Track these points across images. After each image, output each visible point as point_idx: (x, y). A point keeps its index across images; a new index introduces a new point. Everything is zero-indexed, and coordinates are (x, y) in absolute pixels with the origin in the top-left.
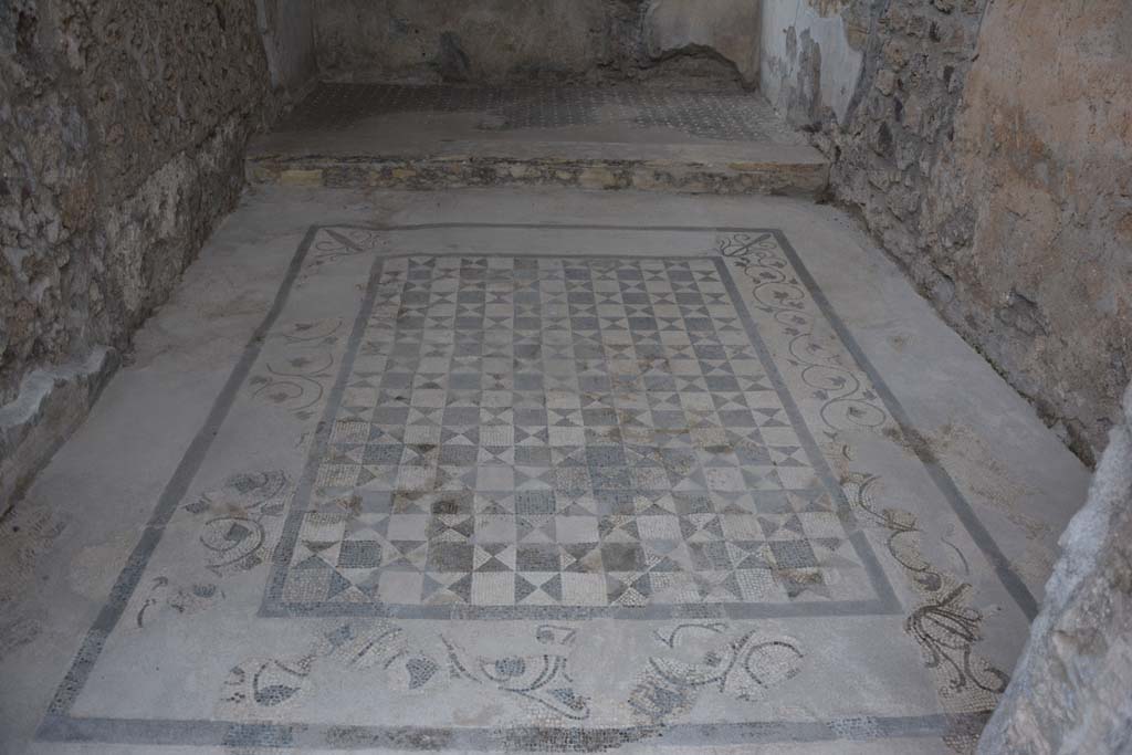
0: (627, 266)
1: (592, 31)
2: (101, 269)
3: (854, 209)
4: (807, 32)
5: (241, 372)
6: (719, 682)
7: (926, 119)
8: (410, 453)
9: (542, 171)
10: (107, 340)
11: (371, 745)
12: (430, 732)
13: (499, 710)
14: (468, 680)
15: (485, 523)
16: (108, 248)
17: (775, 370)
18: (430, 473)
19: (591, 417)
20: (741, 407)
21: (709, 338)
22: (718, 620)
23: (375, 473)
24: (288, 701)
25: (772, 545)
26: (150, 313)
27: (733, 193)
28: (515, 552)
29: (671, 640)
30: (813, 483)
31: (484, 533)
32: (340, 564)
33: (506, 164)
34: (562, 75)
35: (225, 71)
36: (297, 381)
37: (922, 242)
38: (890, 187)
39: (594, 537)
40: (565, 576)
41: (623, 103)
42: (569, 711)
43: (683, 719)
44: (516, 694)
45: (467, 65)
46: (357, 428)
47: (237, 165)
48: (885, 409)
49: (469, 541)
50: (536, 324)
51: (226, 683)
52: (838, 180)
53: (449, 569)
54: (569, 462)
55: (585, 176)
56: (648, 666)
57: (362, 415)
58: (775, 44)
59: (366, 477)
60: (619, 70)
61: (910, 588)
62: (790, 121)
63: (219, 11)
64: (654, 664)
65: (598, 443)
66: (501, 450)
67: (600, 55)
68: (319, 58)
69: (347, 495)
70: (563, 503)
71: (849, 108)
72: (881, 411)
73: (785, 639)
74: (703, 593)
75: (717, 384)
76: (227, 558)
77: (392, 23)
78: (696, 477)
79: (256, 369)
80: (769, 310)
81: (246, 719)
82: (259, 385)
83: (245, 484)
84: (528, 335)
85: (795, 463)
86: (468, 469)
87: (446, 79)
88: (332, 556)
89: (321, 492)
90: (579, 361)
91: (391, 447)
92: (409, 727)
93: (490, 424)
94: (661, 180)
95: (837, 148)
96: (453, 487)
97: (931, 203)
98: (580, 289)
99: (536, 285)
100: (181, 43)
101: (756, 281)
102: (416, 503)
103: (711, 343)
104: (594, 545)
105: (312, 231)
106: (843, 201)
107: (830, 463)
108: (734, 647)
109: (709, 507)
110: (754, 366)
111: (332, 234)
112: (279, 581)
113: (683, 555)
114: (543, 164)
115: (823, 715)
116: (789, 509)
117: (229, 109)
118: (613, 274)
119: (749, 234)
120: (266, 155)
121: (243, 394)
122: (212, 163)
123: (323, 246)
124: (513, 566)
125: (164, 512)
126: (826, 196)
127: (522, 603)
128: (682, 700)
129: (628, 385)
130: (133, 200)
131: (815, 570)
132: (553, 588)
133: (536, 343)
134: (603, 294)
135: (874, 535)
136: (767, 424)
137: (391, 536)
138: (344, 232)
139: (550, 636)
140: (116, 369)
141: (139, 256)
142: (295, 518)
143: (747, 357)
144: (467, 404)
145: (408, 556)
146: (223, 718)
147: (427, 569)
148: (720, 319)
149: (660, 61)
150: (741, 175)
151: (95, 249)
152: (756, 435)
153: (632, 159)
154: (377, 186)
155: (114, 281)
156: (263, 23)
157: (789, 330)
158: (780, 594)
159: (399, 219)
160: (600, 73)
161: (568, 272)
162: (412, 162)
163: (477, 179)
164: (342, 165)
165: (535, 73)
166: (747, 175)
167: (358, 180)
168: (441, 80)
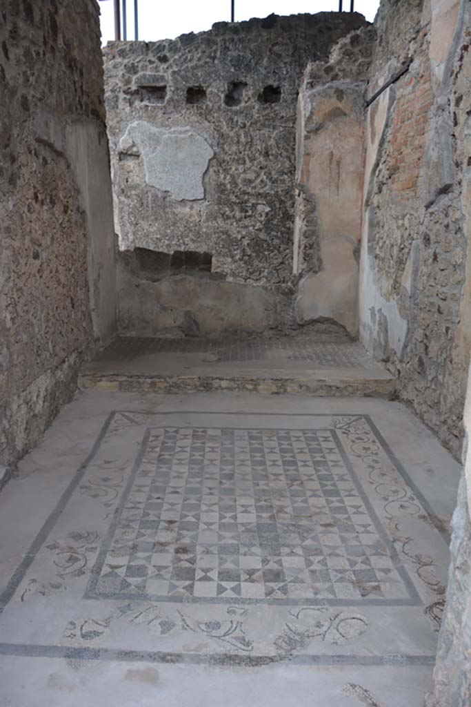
0: (282, 434)
1: (266, 310)
2: (7, 426)
3: (409, 403)
4: (380, 310)
5: (75, 483)
6: (322, 636)
7: (439, 353)
8: (163, 524)
9: (238, 385)
10: (6, 464)
11: (140, 660)
12: (170, 655)
13: (206, 646)
14: (191, 631)
15: (201, 558)
16: (11, 417)
17: (361, 487)
18: (174, 534)
19: (260, 509)
20: (342, 505)
21: (326, 470)
22: (323, 607)
23: (145, 533)
24: (98, 638)
25: (354, 571)
26: (27, 452)
27: (342, 396)
28: (217, 573)
29: (298, 615)
30: (378, 541)
31: (201, 564)
32: (126, 576)
33: (218, 380)
34: (250, 334)
35: (72, 329)
36: (105, 488)
37: (442, 418)
38: (425, 390)
39: (259, 566)
40: (243, 584)
41: (283, 348)
42: (243, 647)
43: (302, 652)
44: (215, 638)
45: (198, 328)
46: (136, 512)
47: (74, 379)
48: (420, 506)
49: (193, 566)
50: (232, 463)
51: (66, 629)
52: (401, 388)
53: (182, 579)
54: (248, 531)
55: (261, 387)
56: (286, 628)
57: (138, 505)
58: (365, 316)
59: (140, 535)
60: (281, 331)
61: (428, 593)
62: (374, 357)
63: (72, 300)
64: (288, 626)
65: (263, 521)
66: (212, 524)
67: (271, 323)
68: (118, 324)
69: (131, 543)
70: (243, 550)
71: (403, 349)
72: (417, 506)
73: (359, 616)
74: (316, 593)
75: (327, 493)
76: (67, 571)
77: (159, 306)
78: (315, 539)
79: (83, 481)
80: (359, 456)
81: (76, 646)
82: (85, 490)
83: (77, 537)
84: (227, 469)
85: (368, 532)
86: (194, 533)
87: (186, 335)
88: (122, 572)
89: (117, 542)
90: (255, 482)
91: (154, 521)
92: (159, 652)
93: (206, 511)
94: (303, 389)
95: (399, 370)
96: (186, 541)
97: (445, 397)
98: (257, 446)
99: (232, 443)
100: (54, 315)
101: (353, 442)
102: (167, 548)
103: (326, 473)
104: (259, 570)
105: (113, 413)
106: (403, 399)
107: (388, 532)
108: (331, 619)
109: (321, 553)
110: (350, 485)
111: (123, 415)
112: (94, 582)
113: (306, 575)
114: (238, 381)
115: (377, 653)
116: (364, 554)
117: (73, 349)
118: (275, 438)
119: (350, 417)
120: (89, 373)
121: (76, 494)
122: (62, 376)
123: (119, 422)
124: (216, 579)
125: (35, 547)
126: (394, 397)
127: (220, 596)
128: (302, 644)
129: (281, 494)
130: (25, 393)
131: (377, 584)
132: (236, 590)
133: (232, 472)
134: (268, 448)
135: (410, 568)
136: (355, 513)
137: (152, 563)
138: (130, 415)
139: (234, 612)
140: (9, 479)
141: (25, 422)
142: (103, 554)
143: (345, 480)
144: (194, 502)
145: (162, 573)
146: (65, 645)
147: (171, 579)
148: (332, 461)
149: (303, 326)
150: (346, 386)
151: (6, 416)
152: (349, 518)
153: (287, 378)
154: (148, 392)
155: (12, 434)
156: (92, 305)
157: (370, 466)
158: (357, 595)
159: (159, 409)
160: (271, 332)
161: (250, 437)
162: (167, 379)
163: (202, 388)
164: (130, 379)
165: (235, 332)
166: (350, 386)
167: (138, 388)
168: (184, 336)
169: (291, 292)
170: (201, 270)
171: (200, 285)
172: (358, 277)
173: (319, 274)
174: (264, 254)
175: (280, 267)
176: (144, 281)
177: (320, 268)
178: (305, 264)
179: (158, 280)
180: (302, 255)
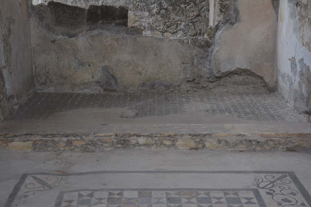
0: (202, 195)
1: (183, 63)
4: (302, 60)
9: (156, 141)
27: (264, 151)
33: (135, 137)
34: (167, 87)
41: (201, 101)
45: (116, 83)
55: (179, 142)
58: (285, 67)
60: (199, 83)
62: (295, 108)
67: (188, 76)
77: (76, 61)
87: (105, 90)
94: (222, 144)
101: (279, 204)
105: (24, 177)
111: (35, 178)
114: (156, 137)
118: (194, 200)
119: (274, 175)
123: (29, 186)
138: (43, 177)
150: (267, 141)
153: (205, 133)
159: (75, 169)
160: (188, 85)
161: (168, 199)
162: (84, 137)
163: (119, 146)
164: (44, 139)
165: (153, 86)
166: (271, 140)
167: (54, 147)
168: (102, 91)
169: (208, 45)
170: (117, 24)
171: (117, 40)
172: (276, 26)
173: (236, 25)
174: (180, 7)
175: (197, 19)
176: (60, 37)
177: (237, 20)
178: (222, 16)
179: (74, 36)
180: (218, 7)
